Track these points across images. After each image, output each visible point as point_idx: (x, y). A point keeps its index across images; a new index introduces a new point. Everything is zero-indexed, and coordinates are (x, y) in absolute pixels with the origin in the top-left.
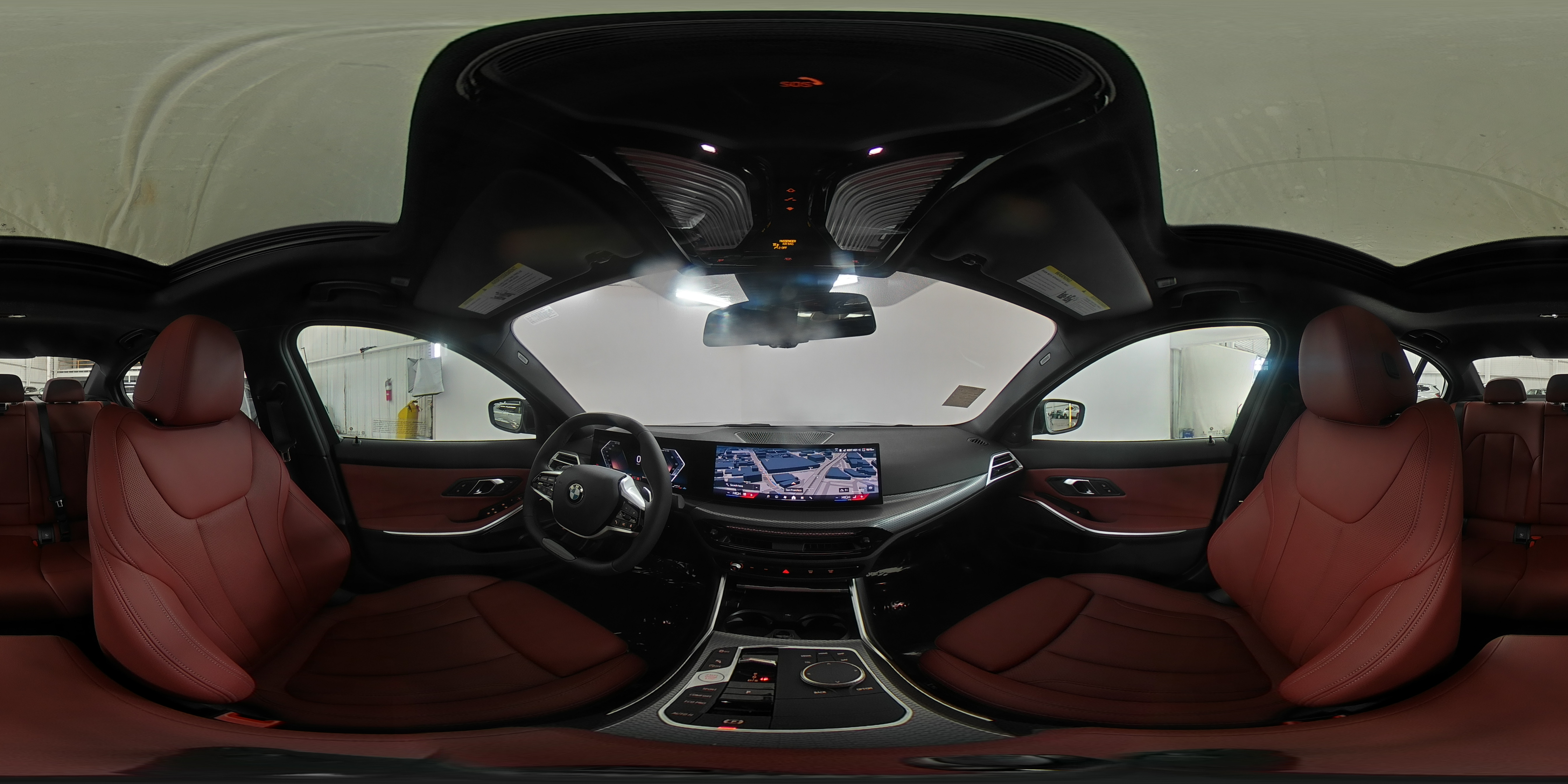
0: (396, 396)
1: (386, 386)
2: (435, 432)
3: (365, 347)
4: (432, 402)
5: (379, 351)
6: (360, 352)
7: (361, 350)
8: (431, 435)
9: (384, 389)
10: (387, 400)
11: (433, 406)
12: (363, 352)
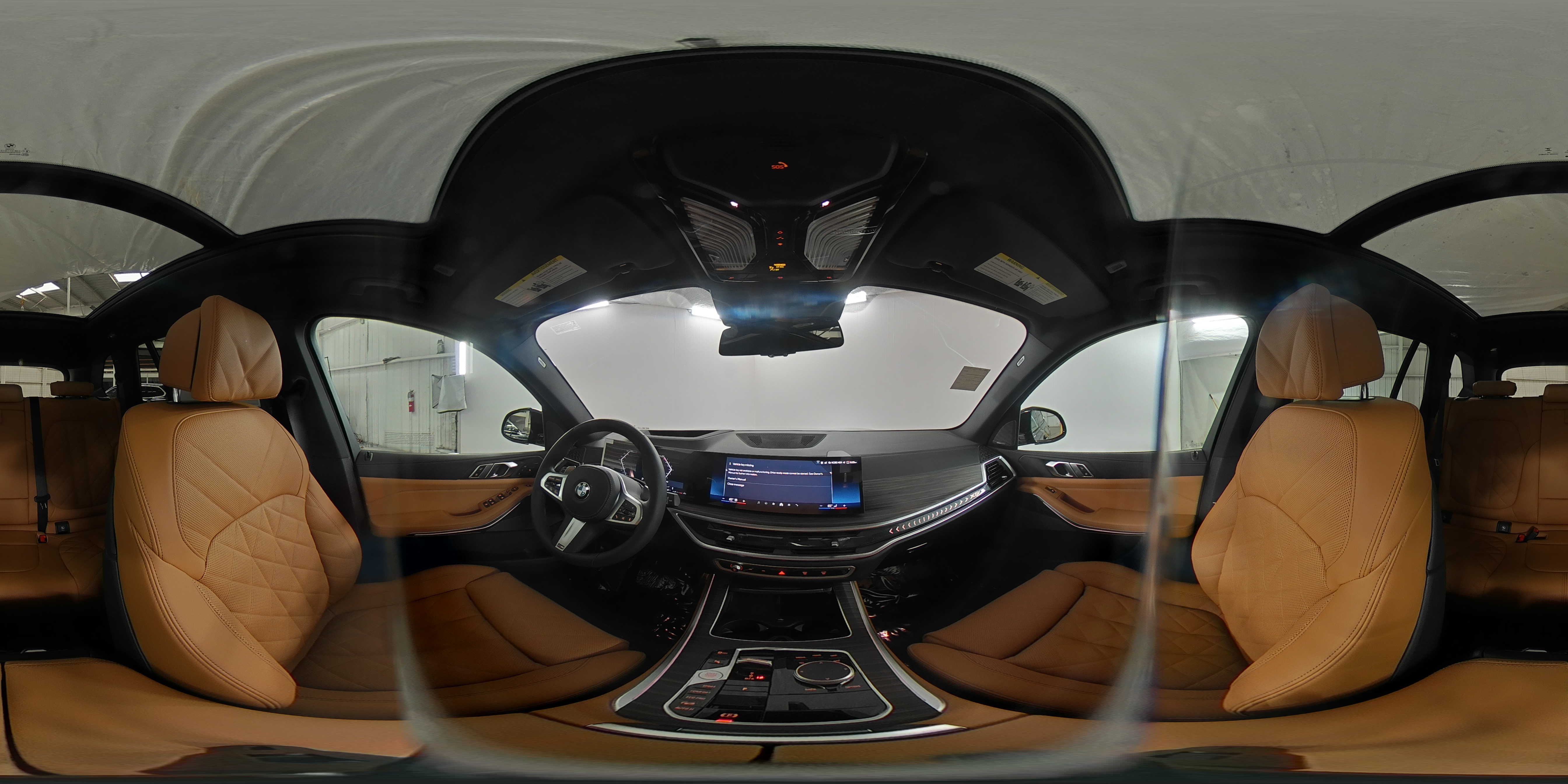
0: (419, 408)
1: (408, 397)
2: (460, 444)
3: (388, 358)
4: (456, 416)
5: (402, 362)
6: (383, 363)
7: (384, 361)
8: (454, 447)
9: (407, 400)
10: (410, 411)
11: (458, 420)
12: (386, 363)
